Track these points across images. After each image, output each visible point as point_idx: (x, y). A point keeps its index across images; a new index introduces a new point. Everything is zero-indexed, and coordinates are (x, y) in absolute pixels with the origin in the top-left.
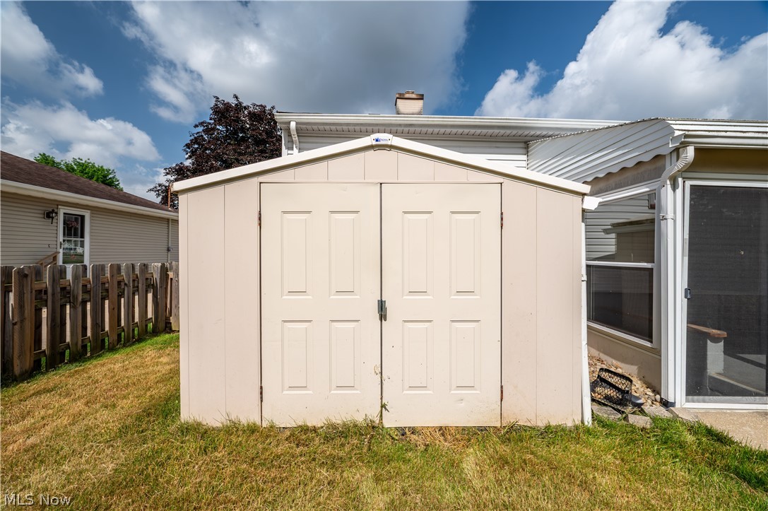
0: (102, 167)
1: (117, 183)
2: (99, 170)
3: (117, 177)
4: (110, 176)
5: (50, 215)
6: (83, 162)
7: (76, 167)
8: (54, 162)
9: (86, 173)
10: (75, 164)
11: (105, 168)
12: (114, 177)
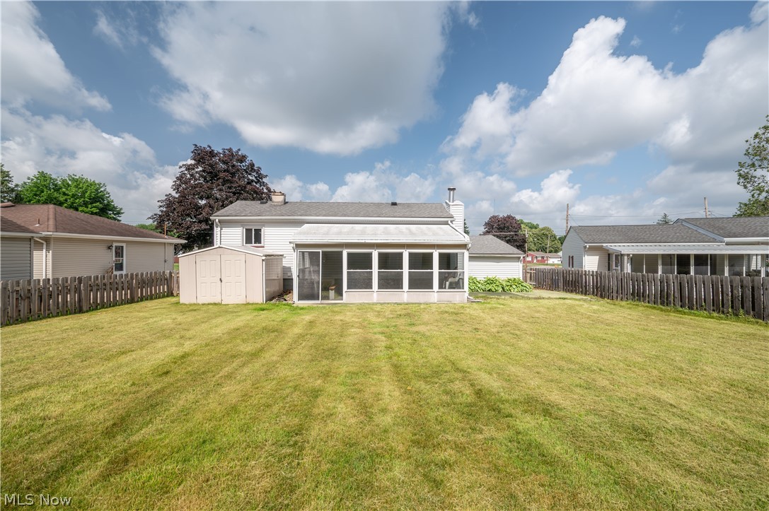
0: (94, 182)
1: (108, 195)
2: (91, 185)
3: (108, 190)
4: (102, 189)
5: (110, 248)
6: (77, 177)
7: (70, 183)
8: (51, 178)
9: (80, 188)
10: (70, 180)
11: (97, 182)
12: (105, 190)
